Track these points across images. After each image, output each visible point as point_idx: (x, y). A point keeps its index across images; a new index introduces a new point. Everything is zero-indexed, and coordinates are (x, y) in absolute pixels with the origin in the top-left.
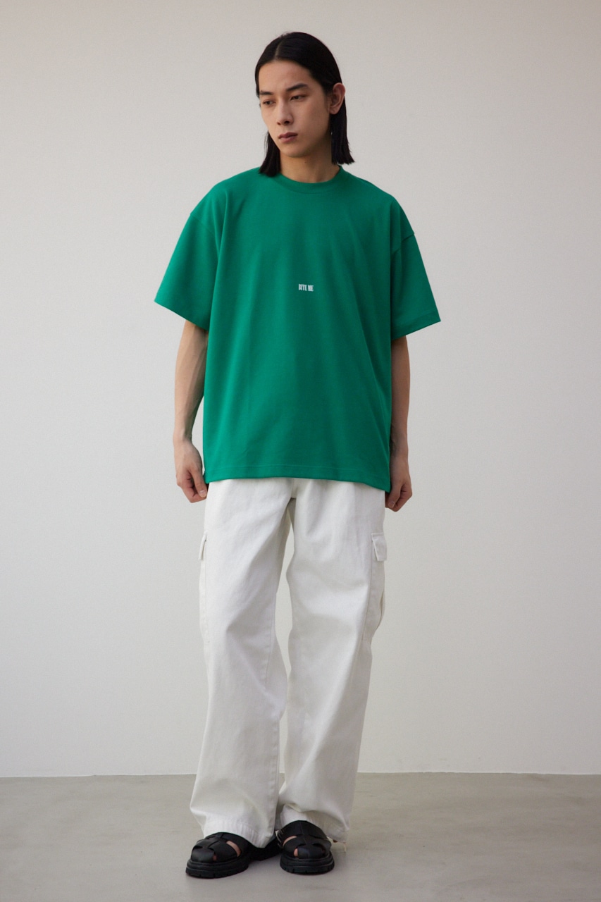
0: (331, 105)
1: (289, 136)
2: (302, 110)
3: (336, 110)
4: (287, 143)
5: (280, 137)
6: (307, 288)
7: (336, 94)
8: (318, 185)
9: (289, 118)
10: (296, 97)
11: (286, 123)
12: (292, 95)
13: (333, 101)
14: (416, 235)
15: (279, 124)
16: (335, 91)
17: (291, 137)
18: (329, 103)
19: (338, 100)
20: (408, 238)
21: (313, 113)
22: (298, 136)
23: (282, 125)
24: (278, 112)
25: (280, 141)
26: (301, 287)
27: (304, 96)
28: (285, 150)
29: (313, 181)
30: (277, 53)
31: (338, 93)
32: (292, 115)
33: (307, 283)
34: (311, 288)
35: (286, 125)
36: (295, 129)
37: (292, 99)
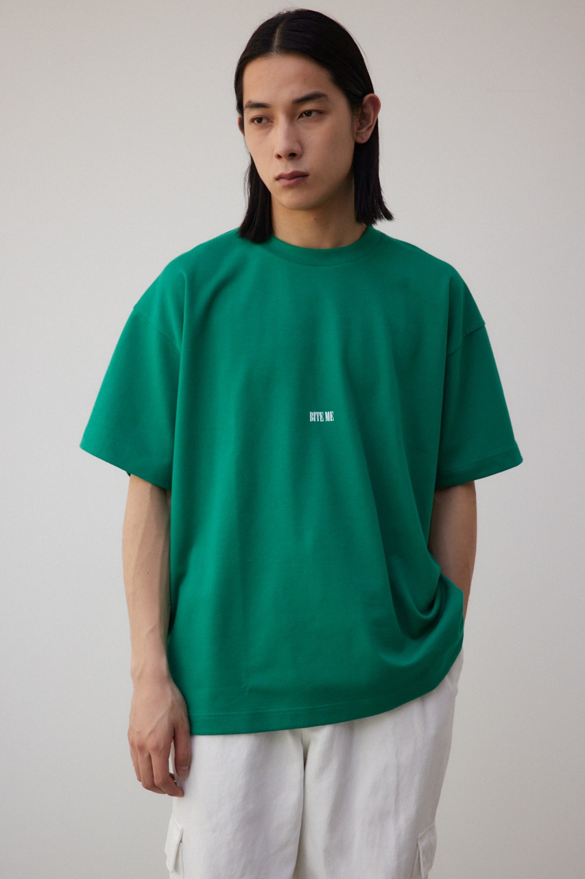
0: (359, 129)
1: (294, 178)
2: (316, 135)
3: (366, 136)
4: (290, 187)
5: (278, 178)
6: (324, 416)
7: (365, 111)
8: (336, 252)
9: (296, 148)
10: (308, 113)
11: (292, 156)
12: (301, 110)
13: (361, 123)
14: (487, 326)
15: (279, 157)
16: (365, 106)
17: (297, 179)
18: (357, 125)
19: (369, 122)
20: (476, 330)
21: (332, 141)
22: (309, 178)
23: (284, 159)
24: (278, 137)
25: (278, 184)
26: (313, 416)
27: (321, 113)
28: (282, 199)
29: (327, 245)
30: (276, 42)
31: (370, 109)
32: (300, 143)
33: (324, 410)
34: (329, 416)
35: (290, 159)
36: (305, 165)
37: (301, 116)
